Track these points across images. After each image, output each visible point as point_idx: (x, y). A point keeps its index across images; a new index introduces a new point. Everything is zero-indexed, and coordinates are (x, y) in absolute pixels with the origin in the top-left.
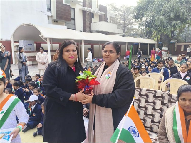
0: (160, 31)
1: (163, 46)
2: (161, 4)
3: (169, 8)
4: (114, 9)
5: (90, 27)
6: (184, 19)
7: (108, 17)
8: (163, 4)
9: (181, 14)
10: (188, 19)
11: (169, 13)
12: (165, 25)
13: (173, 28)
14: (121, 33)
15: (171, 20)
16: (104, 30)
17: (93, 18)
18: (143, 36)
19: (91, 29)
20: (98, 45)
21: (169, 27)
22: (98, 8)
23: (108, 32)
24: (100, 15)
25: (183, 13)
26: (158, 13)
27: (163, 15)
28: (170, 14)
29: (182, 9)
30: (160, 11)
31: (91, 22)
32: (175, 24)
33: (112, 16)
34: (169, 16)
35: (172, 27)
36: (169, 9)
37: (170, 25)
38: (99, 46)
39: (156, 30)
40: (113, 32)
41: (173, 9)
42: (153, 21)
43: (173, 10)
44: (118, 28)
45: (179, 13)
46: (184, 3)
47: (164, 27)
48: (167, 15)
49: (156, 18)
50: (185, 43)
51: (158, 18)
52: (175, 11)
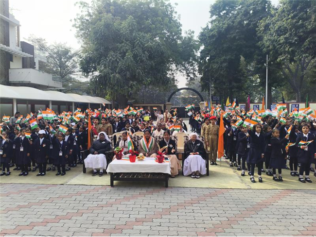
0: (117, 91)
1: (119, 107)
2: (116, 59)
4: (42, 48)
5: (7, 75)
6: (141, 79)
7: (36, 61)
8: (118, 60)
9: (137, 75)
12: (122, 85)
13: (130, 89)
14: (59, 87)
15: (128, 80)
16: (32, 82)
17: (12, 61)
18: (90, 92)
19: (8, 78)
20: (25, 105)
21: (126, 88)
22: (20, 46)
23: (39, 85)
24: (23, 58)
26: (113, 69)
27: (119, 73)
28: (126, 73)
29: (137, 69)
30: (116, 67)
31: (8, 67)
32: (132, 85)
33: (42, 60)
34: (125, 75)
35: (129, 87)
36: (125, 68)
37: (128, 85)
38: (27, 106)
39: (112, 89)
40: (47, 85)
41: (128, 68)
42: (108, 79)
44: (54, 79)
45: (135, 74)
46: (139, 63)
47: (121, 88)
49: (112, 76)
50: (144, 104)
51: (114, 76)
52: (131, 70)
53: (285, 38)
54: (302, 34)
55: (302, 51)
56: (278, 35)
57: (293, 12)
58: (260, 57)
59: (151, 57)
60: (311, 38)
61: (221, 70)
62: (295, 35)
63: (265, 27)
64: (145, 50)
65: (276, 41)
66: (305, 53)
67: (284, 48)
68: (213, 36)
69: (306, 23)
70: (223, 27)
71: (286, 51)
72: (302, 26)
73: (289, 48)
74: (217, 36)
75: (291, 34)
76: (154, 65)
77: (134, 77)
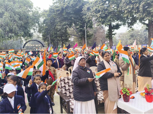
3: (4, 23)
6: (16, 33)
9: (14, 29)
10: (19, 33)
11: (5, 27)
21: (7, 38)
25: (15, 28)
32: (11, 36)
34: (5, 29)
35: (9, 37)
43: (8, 25)
45: (12, 28)
47: (2, 37)
48: (4, 28)
50: (6, 50)
52: (9, 26)
53: (100, 14)
54: (107, 13)
55: (107, 21)
56: (95, 13)
57: (102, 3)
58: (81, 24)
59: (20, 19)
60: (110, 16)
61: (63, 29)
62: (104, 13)
63: (87, 9)
64: (16, 14)
65: (95, 15)
66: (108, 22)
67: (99, 20)
68: (58, 10)
69: (108, 8)
70: (64, 6)
71: (100, 21)
72: (107, 10)
73: (102, 20)
74: (61, 11)
75: (102, 13)
76: (23, 23)
77: (11, 31)
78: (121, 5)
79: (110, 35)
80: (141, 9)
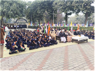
53: (62, 7)
54: (66, 7)
63: (55, 3)
65: (59, 7)
66: (66, 12)
69: (67, 4)
78: (73, 3)
79: (66, 18)
80: (83, 6)
